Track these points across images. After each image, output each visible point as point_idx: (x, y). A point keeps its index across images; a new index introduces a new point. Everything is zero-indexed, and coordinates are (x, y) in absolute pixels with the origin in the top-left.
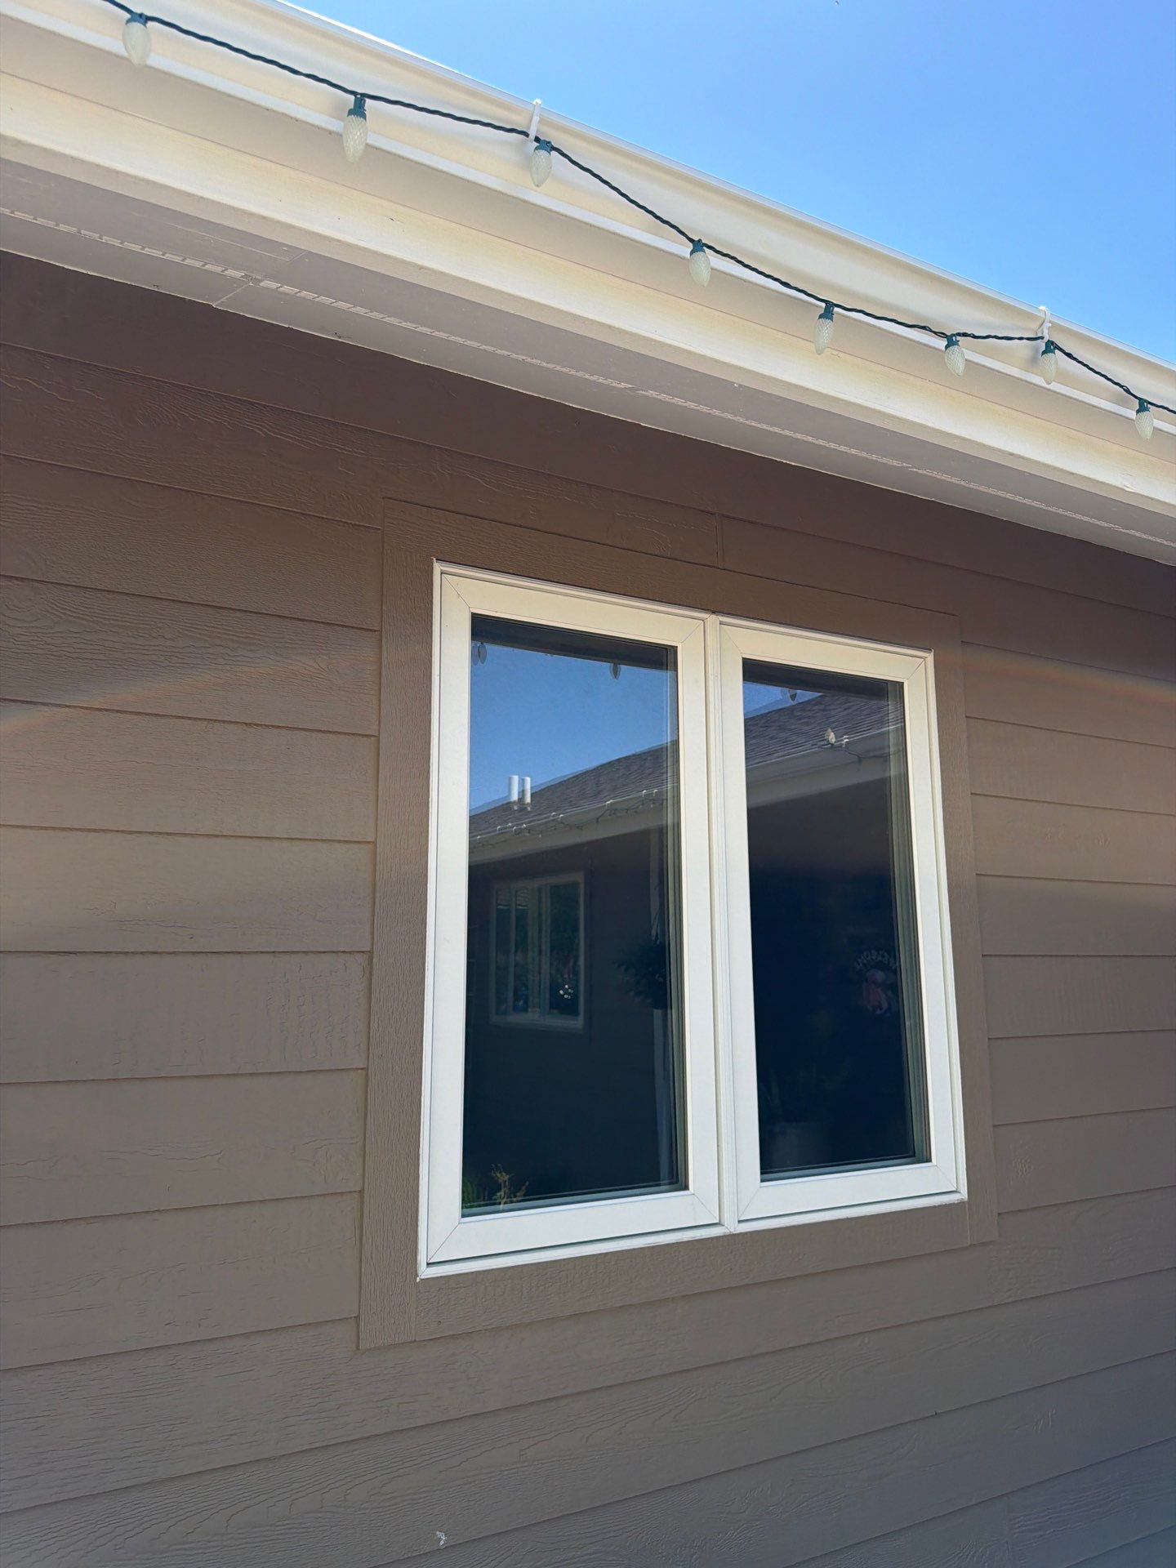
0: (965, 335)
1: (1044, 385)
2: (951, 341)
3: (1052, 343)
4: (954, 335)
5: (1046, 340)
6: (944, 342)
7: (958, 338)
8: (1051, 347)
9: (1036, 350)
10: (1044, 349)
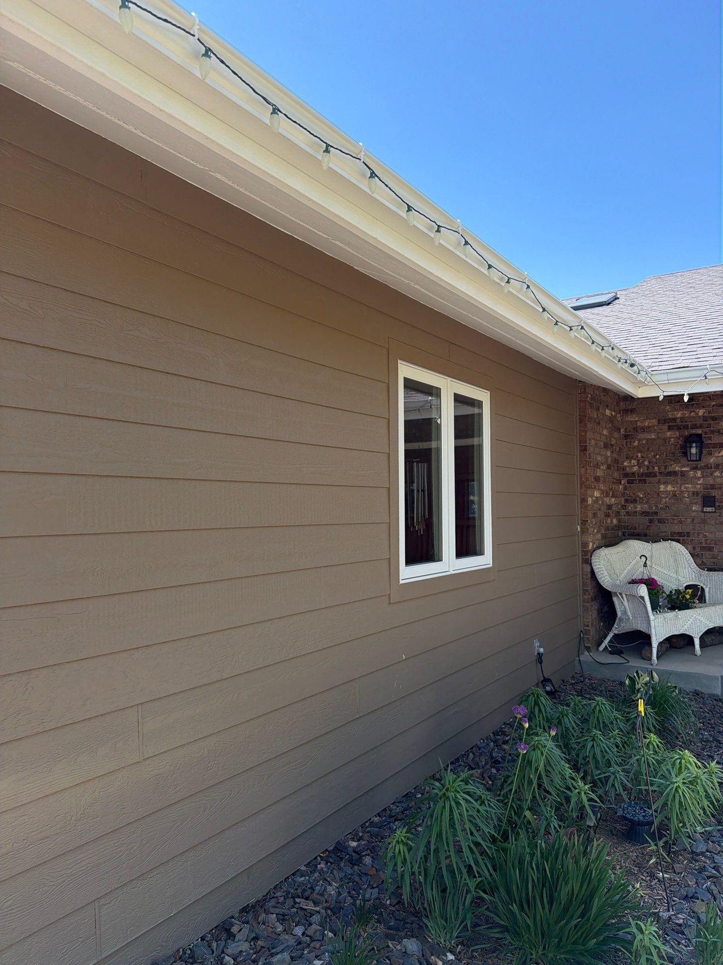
5: (526, 284)
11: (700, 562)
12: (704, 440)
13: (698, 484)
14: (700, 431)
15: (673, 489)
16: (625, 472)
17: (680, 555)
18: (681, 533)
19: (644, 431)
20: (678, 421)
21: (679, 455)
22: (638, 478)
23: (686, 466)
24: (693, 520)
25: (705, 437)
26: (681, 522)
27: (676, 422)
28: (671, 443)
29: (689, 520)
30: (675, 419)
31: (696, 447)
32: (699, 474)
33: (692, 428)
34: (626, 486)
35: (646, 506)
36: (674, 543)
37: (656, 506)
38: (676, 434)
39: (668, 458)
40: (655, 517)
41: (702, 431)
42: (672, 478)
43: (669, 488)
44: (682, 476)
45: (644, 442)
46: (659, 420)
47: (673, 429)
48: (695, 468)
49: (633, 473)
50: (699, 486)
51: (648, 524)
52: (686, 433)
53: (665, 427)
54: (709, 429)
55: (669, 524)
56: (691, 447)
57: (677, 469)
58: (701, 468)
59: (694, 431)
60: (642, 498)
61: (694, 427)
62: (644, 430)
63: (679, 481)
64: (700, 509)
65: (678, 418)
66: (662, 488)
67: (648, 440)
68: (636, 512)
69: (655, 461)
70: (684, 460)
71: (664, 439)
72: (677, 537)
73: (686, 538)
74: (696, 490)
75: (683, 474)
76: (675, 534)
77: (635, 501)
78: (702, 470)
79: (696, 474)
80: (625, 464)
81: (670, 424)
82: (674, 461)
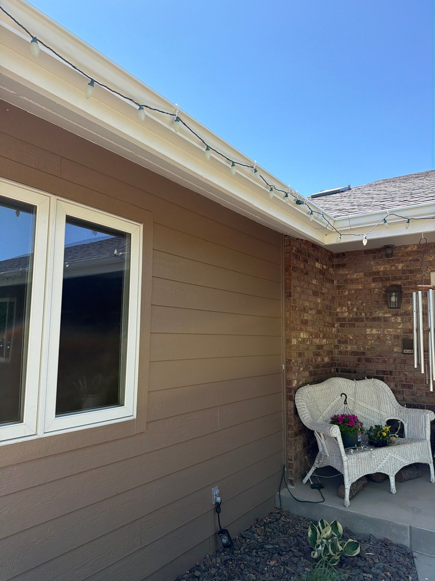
0: (146, 106)
1: (175, 132)
2: (141, 107)
3: (179, 118)
4: (142, 105)
5: (177, 116)
6: (138, 107)
7: (144, 107)
8: (178, 119)
9: (173, 119)
10: (176, 119)
11: (402, 398)
12: (403, 290)
13: (399, 329)
14: (399, 283)
15: (377, 332)
16: (338, 317)
17: (382, 391)
18: (385, 371)
19: (353, 283)
20: (381, 274)
21: (382, 303)
22: (349, 323)
23: (388, 312)
24: (395, 360)
25: (404, 288)
26: (384, 362)
27: (379, 275)
28: (375, 292)
29: (391, 361)
30: (378, 273)
31: (395, 296)
32: (399, 319)
33: (393, 280)
34: (338, 329)
35: (355, 346)
36: (377, 381)
37: (364, 348)
38: (379, 285)
39: (373, 305)
40: (363, 357)
41: (402, 283)
42: (377, 323)
43: (374, 331)
44: (385, 321)
45: (353, 292)
46: (365, 273)
47: (376, 281)
48: (396, 315)
49: (344, 318)
50: (399, 331)
51: (357, 362)
52: (388, 284)
53: (370, 279)
54: (407, 280)
55: (375, 363)
56: (391, 296)
57: (381, 315)
58: (401, 315)
59: (394, 283)
60: (352, 340)
61: (395, 279)
62: (352, 281)
63: (382, 326)
64: (401, 351)
65: (381, 271)
66: (368, 331)
67: (356, 290)
68: (347, 352)
69: (362, 307)
70: (386, 308)
71: (369, 289)
72: (381, 376)
73: (388, 376)
74: (396, 334)
75: (386, 320)
76: (380, 372)
77: (346, 342)
78: (402, 316)
79: (397, 320)
80: (338, 310)
81: (375, 276)
82: (378, 308)
